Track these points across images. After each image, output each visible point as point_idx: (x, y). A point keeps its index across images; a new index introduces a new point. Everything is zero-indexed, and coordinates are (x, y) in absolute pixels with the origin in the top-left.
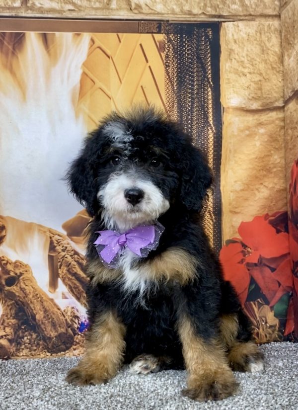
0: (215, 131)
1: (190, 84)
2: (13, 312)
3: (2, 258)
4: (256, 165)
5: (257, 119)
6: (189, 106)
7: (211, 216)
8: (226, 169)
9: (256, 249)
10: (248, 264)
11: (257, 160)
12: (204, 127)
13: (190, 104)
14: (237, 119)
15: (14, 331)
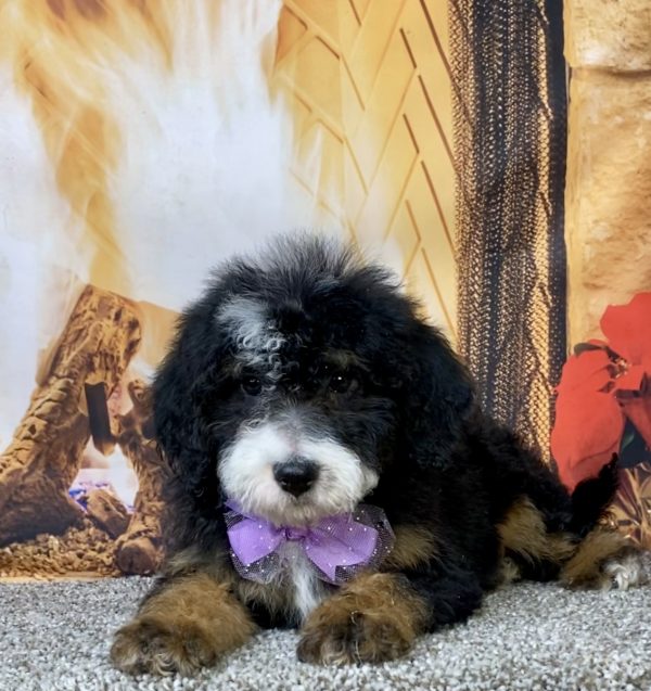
0: (552, 117)
1: (501, 22)
2: (159, 487)
3: (135, 385)
4: (638, 186)
5: (638, 93)
6: (499, 67)
7: (544, 294)
8: (577, 197)
9: (637, 362)
10: (620, 394)
11: (640, 176)
12: (529, 110)
13: (500, 63)
14: (598, 91)
15: (161, 525)
